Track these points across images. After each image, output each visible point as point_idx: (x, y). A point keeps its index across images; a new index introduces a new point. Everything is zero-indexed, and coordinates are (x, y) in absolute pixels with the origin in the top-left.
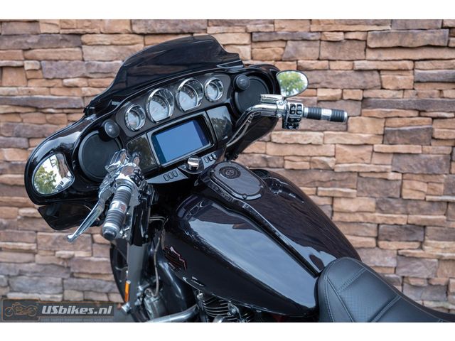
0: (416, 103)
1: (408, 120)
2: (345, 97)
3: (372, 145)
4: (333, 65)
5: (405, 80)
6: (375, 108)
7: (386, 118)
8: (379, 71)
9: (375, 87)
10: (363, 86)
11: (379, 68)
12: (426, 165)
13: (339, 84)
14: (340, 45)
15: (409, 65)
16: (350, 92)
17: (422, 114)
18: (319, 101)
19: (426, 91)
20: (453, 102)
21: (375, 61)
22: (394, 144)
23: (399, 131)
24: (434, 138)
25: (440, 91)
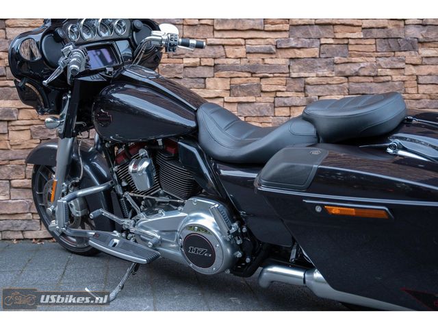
0: (249, 67)
1: (245, 79)
2: (203, 64)
3: (223, 98)
5: (241, 52)
6: (222, 71)
7: (231, 78)
8: (223, 45)
9: (221, 57)
10: (214, 55)
11: (223, 43)
12: (259, 110)
13: (197, 54)
14: (195, 27)
15: (242, 42)
16: (205, 60)
17: (254, 75)
18: (185, 67)
19: (255, 59)
20: (271, 66)
21: (221, 38)
22: (238, 96)
23: (240, 87)
24: (262, 91)
25: (263, 59)
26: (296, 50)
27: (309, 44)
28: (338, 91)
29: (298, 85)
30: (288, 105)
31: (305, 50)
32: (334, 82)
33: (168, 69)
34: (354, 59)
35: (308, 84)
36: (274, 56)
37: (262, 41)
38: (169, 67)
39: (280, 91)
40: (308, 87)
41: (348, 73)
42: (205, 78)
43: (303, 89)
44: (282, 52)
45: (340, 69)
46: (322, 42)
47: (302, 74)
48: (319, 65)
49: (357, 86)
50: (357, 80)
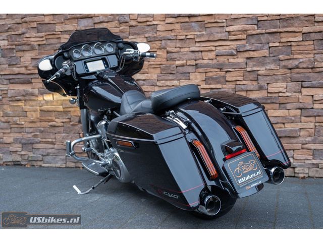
0: (218, 65)
1: (215, 73)
2: (188, 64)
3: (200, 85)
4: (182, 50)
5: (212, 55)
6: (200, 68)
7: (206, 72)
8: (201, 51)
9: (200, 59)
10: (195, 58)
11: (201, 50)
13: (184, 58)
14: (184, 41)
15: (213, 48)
16: (189, 61)
17: (222, 70)
18: (177, 67)
19: (222, 59)
20: (234, 64)
21: (199, 47)
22: (210, 84)
23: (211, 78)
24: (226, 81)
25: (228, 59)
26: (250, 52)
27: (261, 47)
28: (282, 79)
29: (252, 76)
30: (244, 90)
31: (258, 51)
32: (279, 73)
33: (166, 68)
34: (295, 57)
35: (260, 75)
36: (236, 57)
37: (227, 47)
38: (167, 66)
39: (238, 80)
40: (259, 77)
41: (290, 66)
42: (189, 73)
43: (256, 79)
44: (241, 54)
45: (284, 64)
46: (270, 46)
47: (255, 69)
48: (268, 61)
49: (298, 76)
50: (297, 72)
